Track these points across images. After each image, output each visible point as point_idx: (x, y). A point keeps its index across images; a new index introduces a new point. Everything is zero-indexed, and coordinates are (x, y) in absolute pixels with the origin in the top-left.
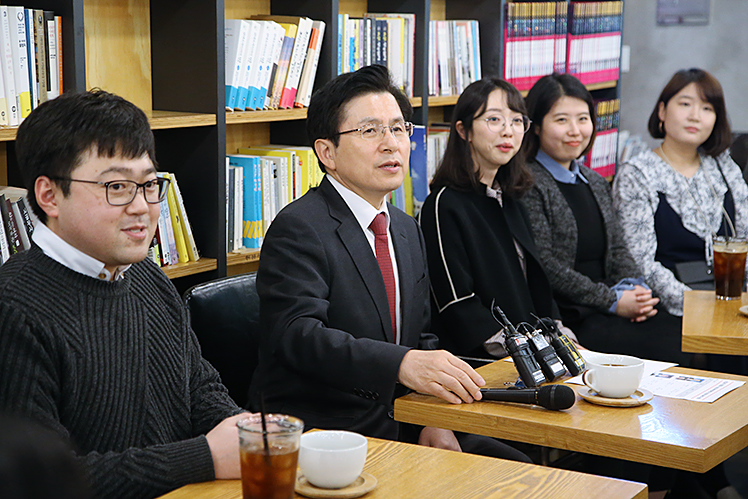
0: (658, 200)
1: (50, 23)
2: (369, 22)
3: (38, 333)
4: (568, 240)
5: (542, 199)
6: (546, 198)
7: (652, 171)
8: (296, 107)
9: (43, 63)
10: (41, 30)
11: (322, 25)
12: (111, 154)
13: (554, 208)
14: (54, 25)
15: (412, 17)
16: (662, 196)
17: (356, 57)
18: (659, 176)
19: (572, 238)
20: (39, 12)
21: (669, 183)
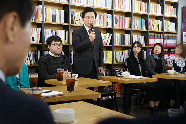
0: (173, 62)
1: (66, 32)
2: (121, 35)
3: (44, 61)
4: (154, 67)
5: (150, 60)
6: (151, 60)
7: (172, 58)
8: (106, 45)
9: (65, 36)
10: (65, 32)
11: (111, 34)
12: (55, 42)
13: (152, 62)
14: (67, 32)
15: (130, 34)
16: (174, 61)
17: (118, 39)
18: (173, 58)
19: (155, 66)
20: (65, 31)
21: (175, 59)
